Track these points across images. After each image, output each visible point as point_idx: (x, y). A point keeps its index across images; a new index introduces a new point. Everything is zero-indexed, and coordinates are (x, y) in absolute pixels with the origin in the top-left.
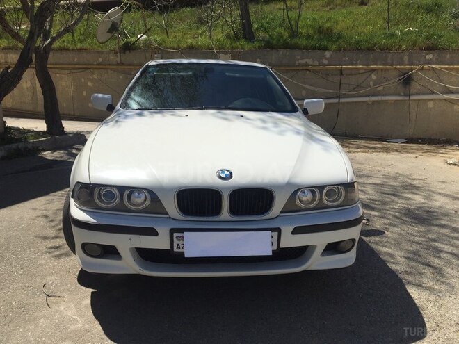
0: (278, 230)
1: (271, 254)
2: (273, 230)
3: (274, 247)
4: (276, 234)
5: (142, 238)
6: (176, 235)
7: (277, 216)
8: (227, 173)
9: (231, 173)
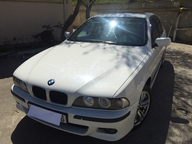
3: (65, 122)
4: (65, 116)
5: (23, 102)
6: (29, 104)
7: (71, 107)
8: (52, 81)
9: (54, 82)
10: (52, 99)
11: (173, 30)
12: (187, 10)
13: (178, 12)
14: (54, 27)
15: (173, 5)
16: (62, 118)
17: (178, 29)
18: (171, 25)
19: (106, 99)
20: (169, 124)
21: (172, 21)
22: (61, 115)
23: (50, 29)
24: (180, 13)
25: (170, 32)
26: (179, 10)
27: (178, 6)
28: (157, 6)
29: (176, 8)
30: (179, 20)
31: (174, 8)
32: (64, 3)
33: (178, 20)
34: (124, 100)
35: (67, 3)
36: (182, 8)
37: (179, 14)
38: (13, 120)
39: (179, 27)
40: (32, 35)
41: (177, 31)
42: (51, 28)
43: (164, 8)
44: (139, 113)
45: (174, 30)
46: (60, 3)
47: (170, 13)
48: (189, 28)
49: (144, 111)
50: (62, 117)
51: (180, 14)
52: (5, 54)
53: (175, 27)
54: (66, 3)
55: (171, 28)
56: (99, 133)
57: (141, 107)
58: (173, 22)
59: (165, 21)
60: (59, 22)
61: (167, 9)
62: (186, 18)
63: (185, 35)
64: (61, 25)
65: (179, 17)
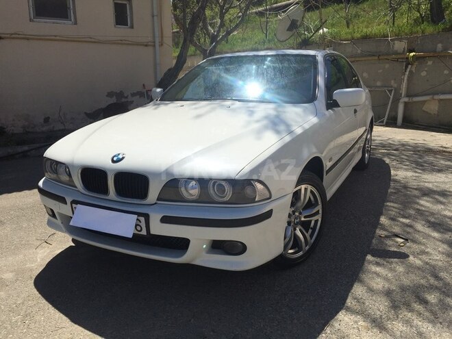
0: (147, 217)
1: (131, 236)
2: (139, 214)
3: (144, 232)
4: (142, 219)
5: (60, 204)
6: (74, 205)
7: (156, 203)
8: (120, 157)
9: (123, 158)
10: (119, 192)
11: (396, 101)
12: (423, 57)
13: (405, 63)
14: (133, 95)
15: (393, 47)
16: (136, 225)
17: (406, 100)
18: (390, 91)
19: (223, 183)
20: (364, 259)
21: (393, 82)
22: (135, 217)
23: (123, 100)
24: (409, 64)
25: (389, 107)
26: (407, 58)
27: (404, 49)
28: (359, 51)
29: (400, 54)
30: (408, 80)
31: (396, 53)
32: (154, 46)
33: (406, 78)
34: (259, 186)
35: (161, 45)
36: (412, 54)
37: (406, 67)
38: (39, 256)
39: (408, 95)
40: (85, 113)
41: (406, 104)
42: (127, 97)
43: (374, 55)
44: (298, 233)
45: (399, 102)
46: (146, 46)
47: (387, 66)
48: (431, 96)
49: (310, 231)
50: (139, 223)
51: (410, 66)
52: (26, 148)
53: (401, 94)
54: (159, 46)
55: (391, 97)
56: (212, 255)
57: (303, 219)
58: (395, 85)
59: (379, 84)
60: (144, 85)
61: (380, 58)
62: (424, 74)
63: (424, 111)
64: (147, 91)
65: (407, 73)
